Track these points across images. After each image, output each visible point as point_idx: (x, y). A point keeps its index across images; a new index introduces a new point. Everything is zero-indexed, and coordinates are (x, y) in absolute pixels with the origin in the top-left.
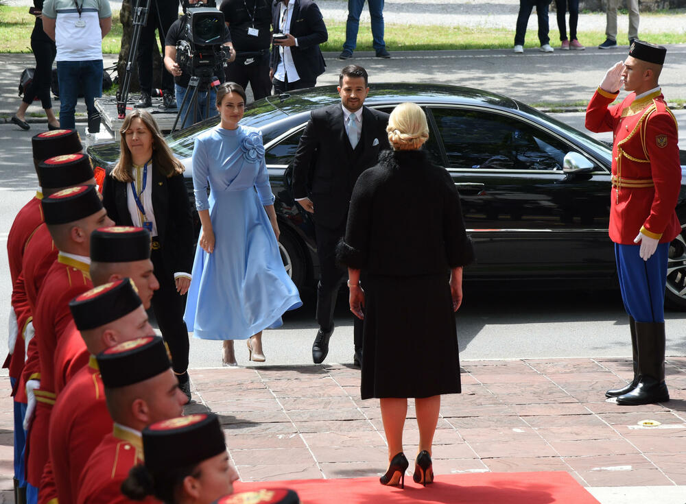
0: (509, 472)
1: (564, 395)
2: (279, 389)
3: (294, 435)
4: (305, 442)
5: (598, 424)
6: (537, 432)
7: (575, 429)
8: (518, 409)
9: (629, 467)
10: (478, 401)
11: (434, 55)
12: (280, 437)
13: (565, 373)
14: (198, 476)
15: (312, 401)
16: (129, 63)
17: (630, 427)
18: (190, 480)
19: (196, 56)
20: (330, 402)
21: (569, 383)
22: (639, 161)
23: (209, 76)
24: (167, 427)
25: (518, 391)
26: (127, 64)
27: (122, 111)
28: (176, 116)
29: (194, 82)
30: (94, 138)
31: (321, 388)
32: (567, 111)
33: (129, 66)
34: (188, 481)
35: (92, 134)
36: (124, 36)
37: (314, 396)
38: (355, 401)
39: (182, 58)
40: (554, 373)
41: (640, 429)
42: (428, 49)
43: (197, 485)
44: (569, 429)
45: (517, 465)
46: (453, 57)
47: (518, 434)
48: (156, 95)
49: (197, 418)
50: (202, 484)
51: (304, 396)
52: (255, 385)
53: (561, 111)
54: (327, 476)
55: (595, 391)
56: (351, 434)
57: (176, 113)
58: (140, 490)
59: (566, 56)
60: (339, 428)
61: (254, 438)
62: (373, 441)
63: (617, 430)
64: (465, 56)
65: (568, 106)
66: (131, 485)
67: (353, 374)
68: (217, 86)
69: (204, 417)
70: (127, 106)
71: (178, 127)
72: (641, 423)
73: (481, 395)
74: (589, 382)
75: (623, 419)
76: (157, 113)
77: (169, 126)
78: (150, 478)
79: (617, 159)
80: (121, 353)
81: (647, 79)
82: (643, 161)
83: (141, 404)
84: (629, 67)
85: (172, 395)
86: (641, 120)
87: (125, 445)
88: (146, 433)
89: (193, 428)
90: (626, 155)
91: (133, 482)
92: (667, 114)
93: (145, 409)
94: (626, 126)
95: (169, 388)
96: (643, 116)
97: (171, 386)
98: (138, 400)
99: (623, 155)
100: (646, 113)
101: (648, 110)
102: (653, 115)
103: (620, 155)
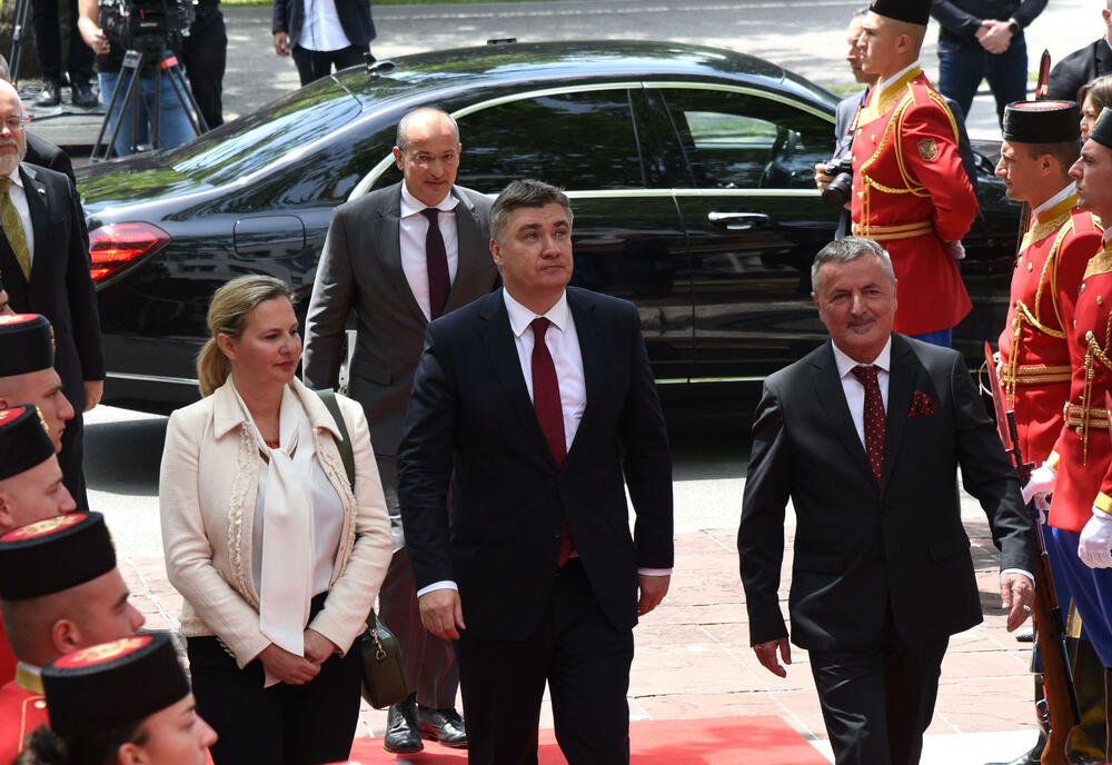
0: (682, 718)
6: (729, 651)
8: (697, 612)
11: (544, 10)
14: (142, 741)
16: (18, 28)
18: (129, 750)
19: (134, 14)
23: (158, 50)
24: (84, 660)
25: (695, 584)
26: (13, 30)
28: (102, 119)
29: (132, 59)
33: (16, 33)
34: (125, 752)
39: (110, 21)
43: (142, 756)
45: (696, 707)
46: (578, 12)
47: (698, 657)
48: (65, 84)
49: (136, 643)
50: (151, 753)
57: (103, 114)
59: (770, 9)
64: (599, 11)
66: (27, 761)
68: (173, 68)
69: (149, 639)
71: (107, 139)
76: (70, 114)
77: (91, 138)
78: (60, 746)
79: (861, 195)
80: (31, 539)
81: (902, 50)
82: (902, 191)
83: (67, 627)
84: (870, 32)
85: (121, 612)
86: (891, 122)
87: (36, 700)
88: (49, 673)
89: (127, 661)
90: (876, 185)
91: (33, 757)
92: (931, 104)
93: (75, 636)
94: (873, 137)
95: (115, 601)
96: (895, 114)
97: (118, 596)
98: (62, 622)
99: (871, 187)
100: (898, 109)
101: (901, 105)
102: (910, 111)
103: (867, 187)
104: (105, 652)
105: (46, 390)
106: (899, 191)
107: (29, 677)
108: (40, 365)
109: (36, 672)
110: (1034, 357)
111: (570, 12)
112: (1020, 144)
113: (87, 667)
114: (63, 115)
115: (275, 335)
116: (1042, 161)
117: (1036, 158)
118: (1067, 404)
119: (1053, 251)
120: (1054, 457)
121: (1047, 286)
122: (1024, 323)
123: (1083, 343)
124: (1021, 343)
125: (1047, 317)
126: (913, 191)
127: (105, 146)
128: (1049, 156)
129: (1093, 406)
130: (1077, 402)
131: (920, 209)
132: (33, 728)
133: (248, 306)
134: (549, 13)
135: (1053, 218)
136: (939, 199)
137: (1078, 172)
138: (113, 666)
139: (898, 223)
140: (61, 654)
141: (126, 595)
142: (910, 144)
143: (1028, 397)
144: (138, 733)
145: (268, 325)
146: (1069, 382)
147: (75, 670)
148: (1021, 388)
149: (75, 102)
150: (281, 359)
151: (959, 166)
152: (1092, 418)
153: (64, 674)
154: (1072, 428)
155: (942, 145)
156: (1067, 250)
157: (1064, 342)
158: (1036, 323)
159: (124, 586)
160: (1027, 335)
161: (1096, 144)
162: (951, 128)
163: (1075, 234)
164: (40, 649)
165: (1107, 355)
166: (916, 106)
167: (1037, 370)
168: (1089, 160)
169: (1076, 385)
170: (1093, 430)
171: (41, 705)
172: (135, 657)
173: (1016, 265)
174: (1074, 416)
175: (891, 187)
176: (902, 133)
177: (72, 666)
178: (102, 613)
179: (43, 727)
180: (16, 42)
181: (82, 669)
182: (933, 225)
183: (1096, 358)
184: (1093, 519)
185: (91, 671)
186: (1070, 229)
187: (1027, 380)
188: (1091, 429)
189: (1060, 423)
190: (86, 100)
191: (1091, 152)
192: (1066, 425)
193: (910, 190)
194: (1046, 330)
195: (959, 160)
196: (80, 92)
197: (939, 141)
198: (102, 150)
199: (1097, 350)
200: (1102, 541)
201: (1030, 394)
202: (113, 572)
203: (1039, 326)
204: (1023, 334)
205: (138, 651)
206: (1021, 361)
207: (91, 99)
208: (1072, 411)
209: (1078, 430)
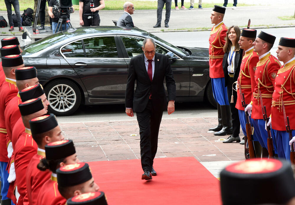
0: (173, 157)
1: (192, 130)
2: (92, 130)
3: (98, 146)
4: (101, 148)
5: (204, 140)
6: (183, 143)
7: (197, 142)
8: (176, 135)
9: (215, 155)
10: (162, 133)
11: (147, 11)
12: (93, 146)
13: (193, 123)
14: (65, 162)
15: (104, 134)
16: (37, 14)
17: (215, 141)
19: (61, 11)
20: (110, 134)
21: (194, 126)
22: (219, 48)
24: (54, 144)
25: (176, 129)
26: (36, 15)
27: (34, 31)
29: (61, 20)
30: (24, 41)
31: (107, 129)
32: (194, 31)
34: (61, 164)
35: (24, 40)
36: (35, 4)
37: (105, 132)
38: (119, 134)
40: (189, 123)
41: (219, 142)
42: (145, 9)
44: (194, 142)
45: (176, 155)
47: (177, 144)
49: (65, 141)
51: (101, 132)
52: (83, 129)
53: (192, 31)
54: (109, 160)
55: (203, 129)
56: (118, 145)
58: (44, 167)
60: (114, 143)
61: (83, 147)
62: (126, 147)
63: (211, 142)
65: (194, 29)
66: (41, 165)
67: (119, 124)
70: (36, 30)
72: (219, 139)
73: (164, 131)
74: (201, 126)
75: (213, 138)
78: (48, 163)
79: (212, 49)
81: (219, 19)
82: (220, 48)
83: (47, 137)
84: (213, 15)
86: (218, 33)
88: (46, 146)
90: (215, 47)
92: (226, 30)
94: (214, 37)
96: (219, 32)
100: (219, 31)
101: (220, 30)
102: (222, 31)
103: (213, 47)
104: (59, 143)
105: (36, 82)
111: (152, 12)
114: (46, 32)
116: (250, 41)
118: (254, 93)
119: (248, 59)
121: (247, 66)
122: (242, 74)
123: (257, 80)
124: (242, 79)
130: (256, 92)
134: (148, 12)
135: (249, 53)
137: (254, 44)
139: (219, 55)
144: (65, 160)
147: (52, 146)
153: (50, 147)
154: (255, 98)
158: (245, 74)
161: (259, 38)
165: (263, 83)
166: (223, 30)
168: (257, 42)
174: (255, 95)
176: (220, 36)
180: (37, 17)
183: (260, 84)
186: (252, 55)
188: (259, 98)
191: (258, 40)
192: (254, 97)
193: (222, 47)
194: (246, 76)
199: (260, 82)
204: (242, 77)
209: (256, 98)
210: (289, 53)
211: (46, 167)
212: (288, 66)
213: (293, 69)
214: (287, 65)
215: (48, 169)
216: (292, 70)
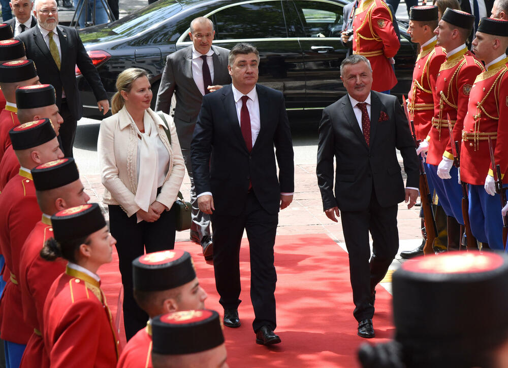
0: (289, 234)
6: (307, 209)
14: (89, 243)
18: (84, 247)
24: (67, 213)
28: (74, 12)
34: (82, 247)
43: (89, 249)
45: (295, 230)
47: (295, 211)
49: (86, 207)
50: (92, 248)
58: (52, 254)
66: (46, 251)
69: (91, 206)
71: (76, 20)
76: (62, 10)
77: (70, 19)
78: (58, 245)
79: (356, 40)
80: (47, 168)
82: (372, 39)
83: (61, 201)
85: (81, 195)
86: (368, 13)
87: (49, 228)
88: (54, 218)
89: (83, 214)
90: (361, 37)
91: (48, 249)
92: (383, 7)
93: (64, 204)
94: (361, 19)
95: (79, 191)
97: (80, 189)
98: (59, 199)
99: (360, 38)
100: (370, 9)
101: (371, 7)
102: (375, 9)
103: (358, 38)
104: (75, 210)
105: (53, 112)
106: (370, 39)
107: (47, 219)
108: (50, 103)
109: (49, 217)
110: (421, 100)
112: (415, 21)
113: (68, 216)
115: (143, 90)
116: (424, 27)
117: (422, 27)
118: (433, 118)
119: (427, 61)
120: (428, 138)
121: (425, 74)
122: (417, 88)
123: (439, 95)
124: (416, 95)
125: (426, 85)
126: (376, 39)
127: (75, 22)
128: (427, 26)
129: (443, 119)
130: (437, 117)
131: (378, 46)
132: (48, 239)
133: (133, 80)
135: (428, 49)
136: (385, 42)
137: (437, 32)
138: (77, 215)
139: (370, 51)
140: (59, 211)
141: (83, 189)
142: (375, 21)
143: (418, 116)
144: (87, 240)
145: (140, 87)
146: (433, 110)
147: (63, 217)
148: (416, 112)
149: (64, 6)
150: (145, 99)
151: (393, 30)
152: (442, 123)
153: (59, 218)
154: (435, 127)
155: (387, 22)
156: (432, 61)
157: (432, 95)
158: (422, 88)
159: (82, 185)
160: (419, 92)
161: (444, 21)
162: (389, 15)
163: (435, 55)
164: (51, 209)
165: (448, 100)
166: (377, 7)
167: (422, 105)
168: (441, 27)
169: (436, 111)
170: (442, 128)
171: (51, 230)
172: (86, 212)
173: (415, 66)
174: (436, 122)
175: (368, 37)
176: (372, 17)
177: (62, 216)
178: (74, 196)
179: (51, 238)
181: (66, 216)
182: (383, 52)
183: (444, 101)
184: (443, 160)
185: (69, 217)
186: (434, 53)
187: (418, 109)
188: (442, 127)
189: (431, 125)
190: (68, 5)
191: (442, 24)
192: (433, 126)
193: (374, 38)
194: (425, 90)
195: (393, 27)
196: (66, 2)
197: (385, 20)
198: (74, 24)
199: (444, 98)
200: (446, 169)
201: (419, 114)
202: (78, 180)
203: (423, 89)
204: (417, 92)
205: (87, 210)
206: (416, 102)
207: (70, 5)
208: (435, 120)
209: (437, 127)
210: (495, 46)
211: (55, 254)
212: (493, 71)
213: (501, 76)
214: (491, 68)
215: (59, 257)
216: (498, 77)
